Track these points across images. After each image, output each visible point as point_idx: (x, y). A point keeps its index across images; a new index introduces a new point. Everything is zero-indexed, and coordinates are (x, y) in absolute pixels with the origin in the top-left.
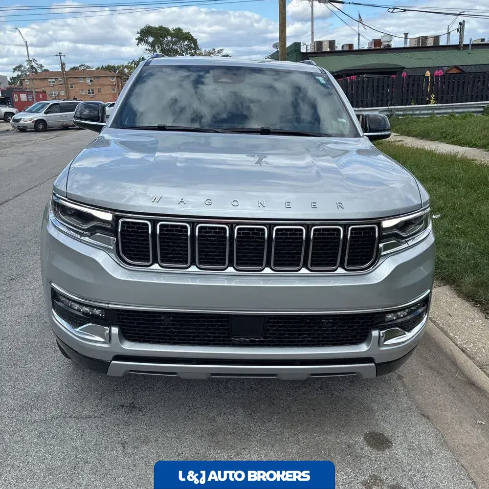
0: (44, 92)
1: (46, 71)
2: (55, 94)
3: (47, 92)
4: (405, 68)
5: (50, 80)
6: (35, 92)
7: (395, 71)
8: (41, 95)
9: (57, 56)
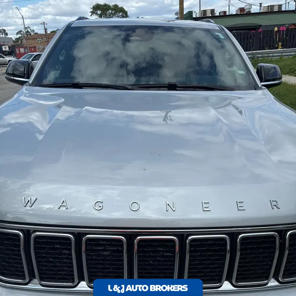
0: (35, 47)
1: (36, 33)
2: (41, 48)
3: (36, 47)
4: (261, 26)
5: (38, 39)
6: (29, 47)
7: (255, 28)
8: (33, 49)
9: (42, 24)
